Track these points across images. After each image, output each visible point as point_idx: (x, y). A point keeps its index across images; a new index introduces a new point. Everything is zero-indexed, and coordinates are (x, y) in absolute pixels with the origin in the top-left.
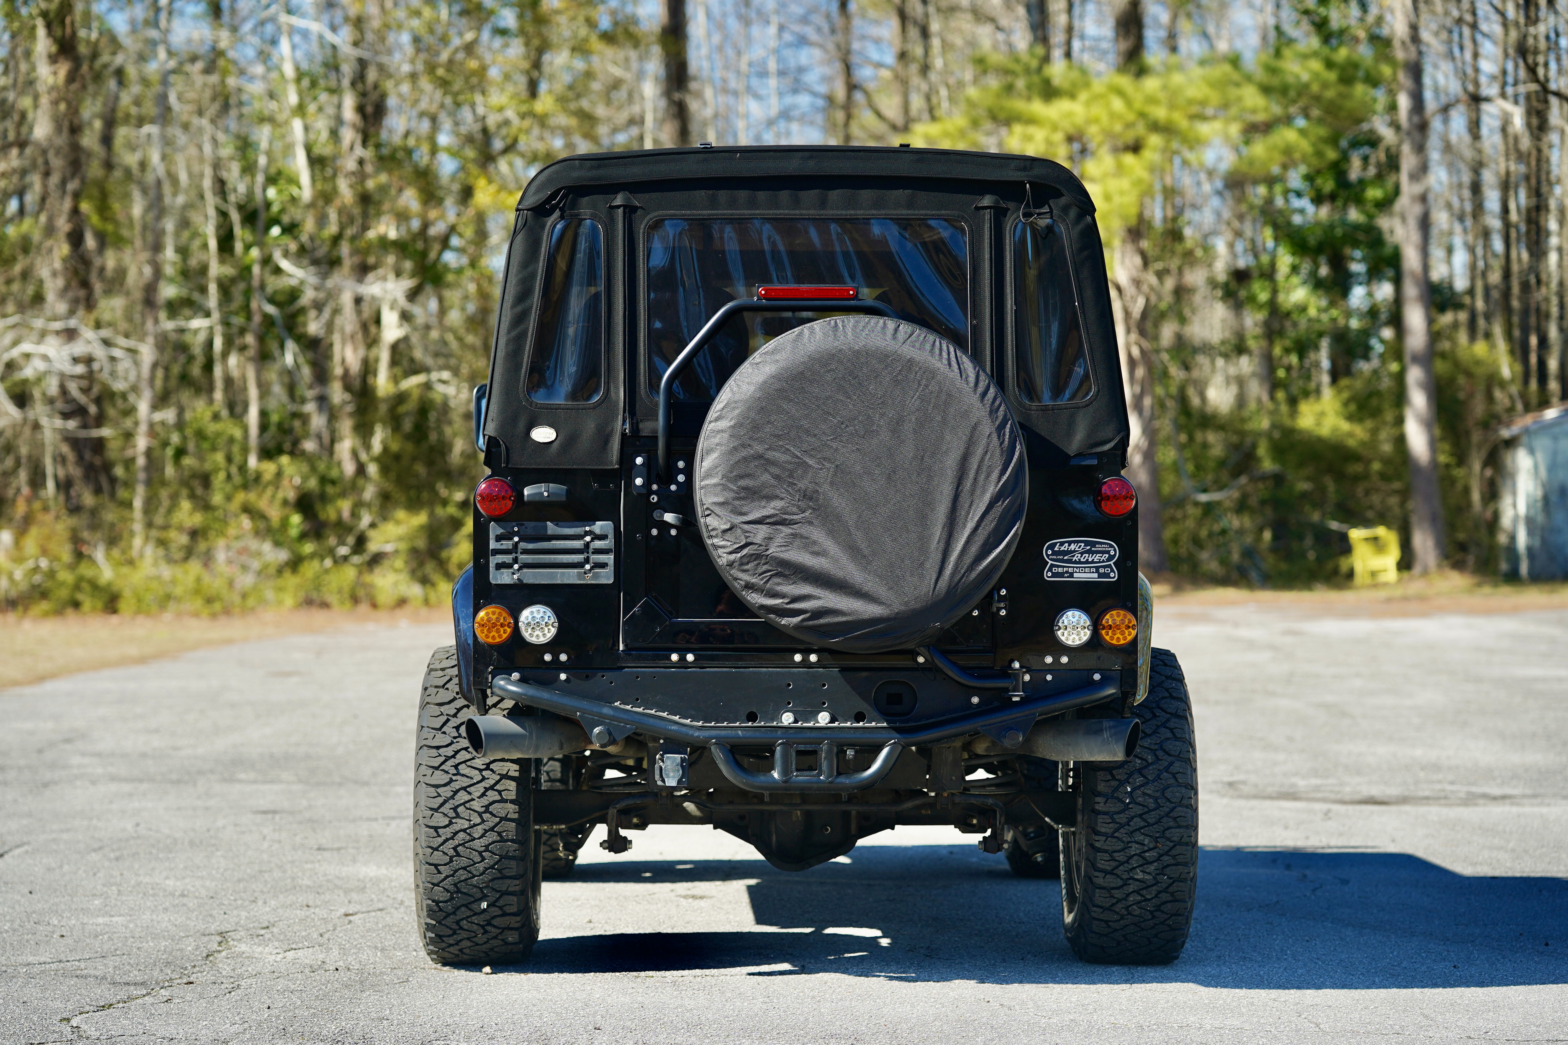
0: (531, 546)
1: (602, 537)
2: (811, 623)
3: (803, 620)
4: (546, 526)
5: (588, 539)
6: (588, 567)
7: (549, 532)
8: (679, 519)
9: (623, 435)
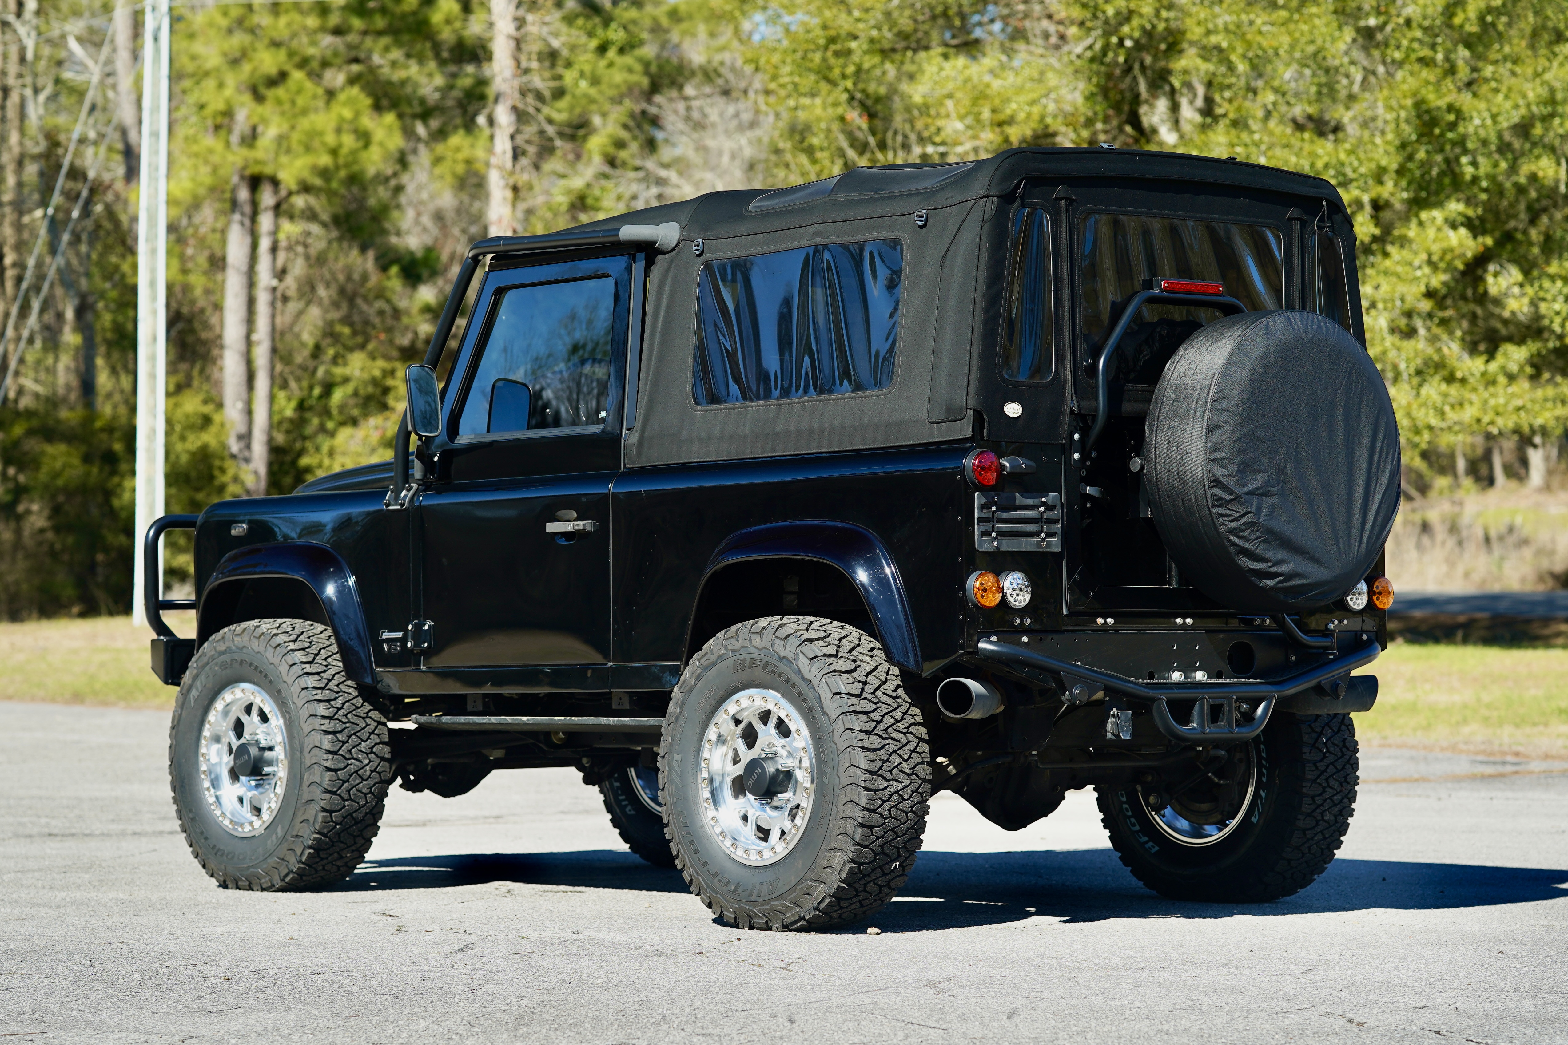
0: (1005, 515)
1: (1049, 508)
2: (1286, 584)
3: (1279, 582)
4: (1015, 497)
5: (1042, 509)
6: (1042, 535)
7: (1017, 502)
8: (1101, 492)
9: (1072, 412)
